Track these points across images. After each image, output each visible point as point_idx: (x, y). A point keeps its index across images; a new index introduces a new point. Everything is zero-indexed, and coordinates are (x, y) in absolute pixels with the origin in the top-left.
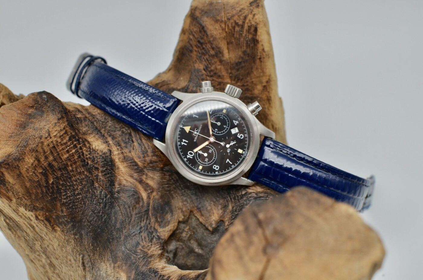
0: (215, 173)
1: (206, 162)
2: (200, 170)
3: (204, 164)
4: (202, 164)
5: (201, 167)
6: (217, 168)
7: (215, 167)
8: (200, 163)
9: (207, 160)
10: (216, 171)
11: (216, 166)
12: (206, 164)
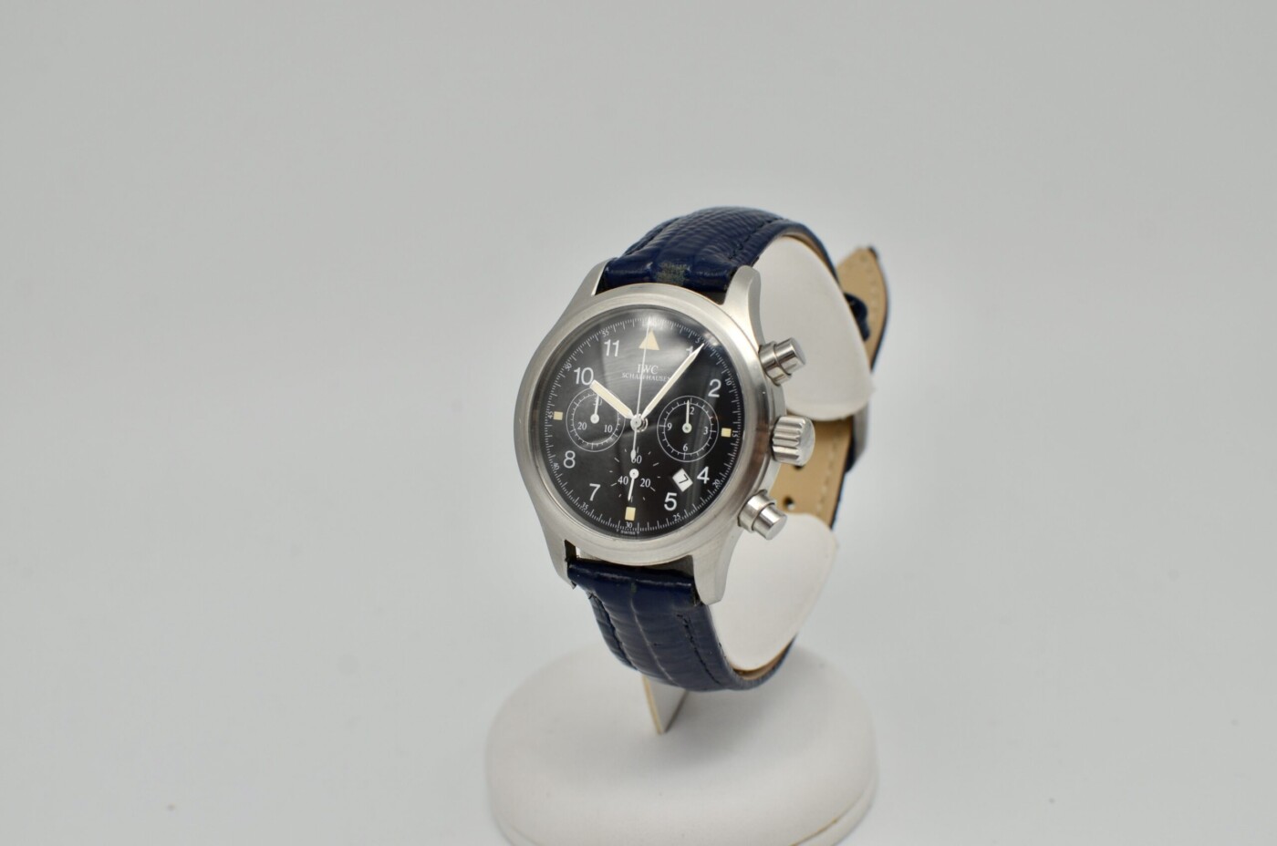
0: (555, 460)
1: (576, 427)
2: (550, 417)
3: (570, 423)
4: (570, 417)
5: (558, 416)
6: (569, 463)
7: (570, 455)
8: (571, 412)
9: (583, 426)
10: (561, 465)
11: (572, 459)
12: (571, 428)
